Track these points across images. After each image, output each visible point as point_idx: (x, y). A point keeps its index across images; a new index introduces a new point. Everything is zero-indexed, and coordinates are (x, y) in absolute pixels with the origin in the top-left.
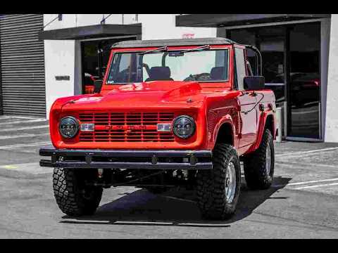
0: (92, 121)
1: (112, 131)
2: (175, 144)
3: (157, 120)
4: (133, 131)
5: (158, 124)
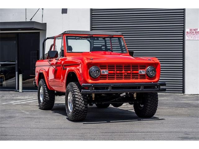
0: (106, 69)
1: (117, 74)
2: (147, 80)
3: (138, 68)
4: (127, 74)
5: (139, 71)
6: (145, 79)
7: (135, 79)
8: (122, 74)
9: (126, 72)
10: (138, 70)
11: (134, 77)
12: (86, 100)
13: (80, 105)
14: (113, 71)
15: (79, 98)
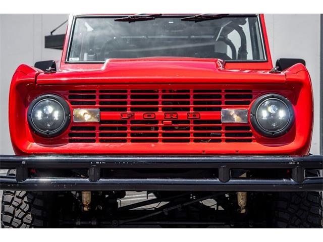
0: (94, 103)
1: (132, 122)
2: (255, 146)
3: (220, 103)
4: (174, 122)
5: (223, 110)
6: (250, 141)
7: (213, 141)
8: (157, 122)
9: (169, 116)
10: (220, 109)
11: (209, 135)
12: (39, 212)
14: (119, 114)
15: (14, 206)
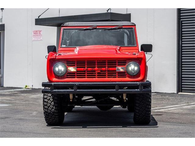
0: (75, 65)
1: (87, 71)
2: (127, 79)
3: (116, 65)
4: (101, 71)
7: (114, 77)
8: (95, 71)
9: (99, 69)
10: (116, 67)
11: (112, 75)
12: (56, 101)
13: (49, 107)
14: (83, 69)
